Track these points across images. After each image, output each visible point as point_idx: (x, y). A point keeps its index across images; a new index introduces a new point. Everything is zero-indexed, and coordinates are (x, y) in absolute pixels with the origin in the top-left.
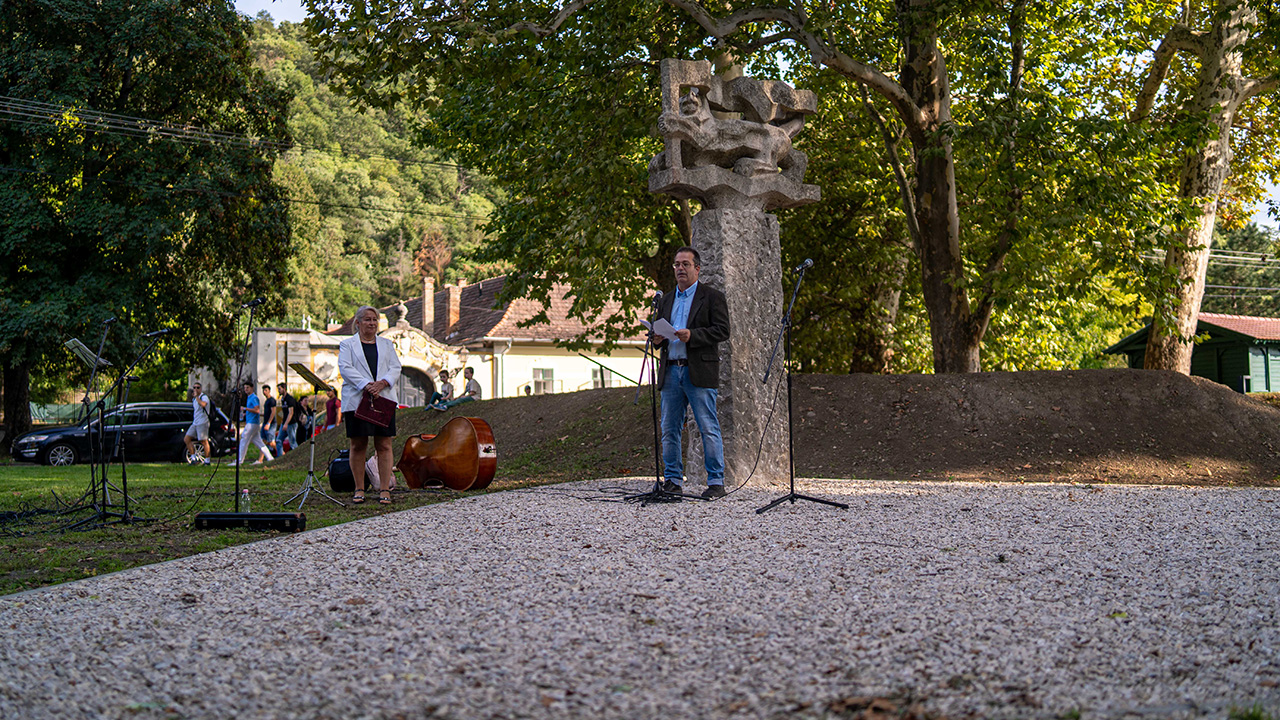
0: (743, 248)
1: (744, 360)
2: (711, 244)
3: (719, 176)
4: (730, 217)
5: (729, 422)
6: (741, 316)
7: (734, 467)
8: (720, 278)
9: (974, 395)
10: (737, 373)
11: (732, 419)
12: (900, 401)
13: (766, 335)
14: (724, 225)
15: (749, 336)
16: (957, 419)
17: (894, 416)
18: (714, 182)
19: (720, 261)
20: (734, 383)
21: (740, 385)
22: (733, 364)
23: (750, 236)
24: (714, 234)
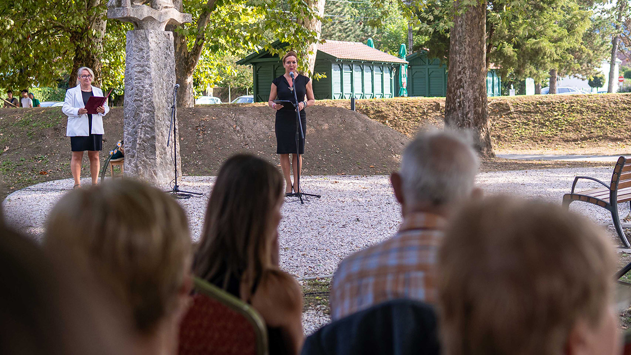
0: (158, 52)
1: (160, 115)
2: (142, 50)
3: (148, 12)
4: (153, 35)
5: (153, 150)
6: (158, 90)
7: (156, 174)
8: (148, 69)
9: (241, 122)
10: (157, 122)
11: (155, 148)
12: (199, 126)
13: (169, 100)
14: (150, 39)
15: (162, 102)
16: (236, 138)
17: (198, 135)
18: (146, 15)
19: (148, 59)
20: (156, 128)
21: (159, 129)
22: (156, 118)
23: (161, 45)
24: (144, 44)
